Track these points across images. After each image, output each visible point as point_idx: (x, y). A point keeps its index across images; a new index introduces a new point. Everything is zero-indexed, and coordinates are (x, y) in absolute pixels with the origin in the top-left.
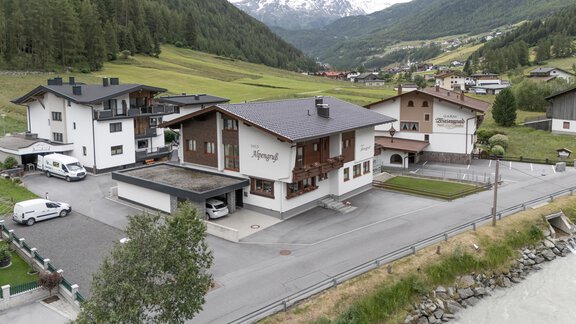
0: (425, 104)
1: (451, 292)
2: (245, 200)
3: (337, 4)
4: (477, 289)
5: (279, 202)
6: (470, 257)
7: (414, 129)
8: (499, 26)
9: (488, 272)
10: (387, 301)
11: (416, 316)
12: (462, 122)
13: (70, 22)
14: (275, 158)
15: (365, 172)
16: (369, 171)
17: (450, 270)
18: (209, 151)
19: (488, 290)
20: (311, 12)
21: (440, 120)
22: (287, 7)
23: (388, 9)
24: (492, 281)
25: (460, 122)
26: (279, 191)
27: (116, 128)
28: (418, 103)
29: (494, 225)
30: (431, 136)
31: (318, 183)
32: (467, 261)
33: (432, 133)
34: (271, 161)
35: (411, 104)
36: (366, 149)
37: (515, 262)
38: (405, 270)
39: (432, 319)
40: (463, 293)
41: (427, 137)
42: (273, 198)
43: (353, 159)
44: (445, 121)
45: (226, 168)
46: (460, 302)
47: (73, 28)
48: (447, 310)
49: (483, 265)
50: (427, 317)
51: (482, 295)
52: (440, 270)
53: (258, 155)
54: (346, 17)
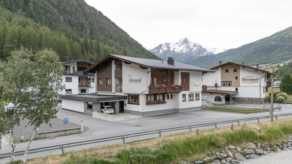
0: (235, 71)
1: (239, 149)
2: (125, 108)
3: (199, 50)
4: (257, 150)
5: (142, 107)
6: (253, 133)
7: (229, 85)
8: (287, 59)
9: (266, 143)
10: (192, 145)
11: (212, 158)
12: (257, 79)
13: (67, 51)
14: (140, 81)
15: (196, 100)
16: (199, 100)
17: (238, 136)
18: (109, 83)
19: (265, 152)
20: (186, 54)
21: (244, 79)
22: (174, 51)
23: (225, 52)
24: (268, 148)
25: (256, 80)
26: (142, 100)
27: (69, 80)
28: (231, 70)
29: (272, 121)
30: (239, 88)
31: (166, 100)
32: (251, 134)
33: (239, 86)
34: (138, 83)
35: (227, 71)
36: (197, 86)
37: (285, 140)
38: (208, 134)
39: (224, 161)
40: (247, 151)
41: (237, 89)
42: (139, 104)
43: (189, 90)
44: (247, 80)
45: (116, 92)
46: (245, 156)
47: (68, 54)
48: (235, 158)
49: (262, 138)
50: (220, 160)
51: (260, 154)
52: (231, 136)
53: (131, 81)
54: (204, 56)
